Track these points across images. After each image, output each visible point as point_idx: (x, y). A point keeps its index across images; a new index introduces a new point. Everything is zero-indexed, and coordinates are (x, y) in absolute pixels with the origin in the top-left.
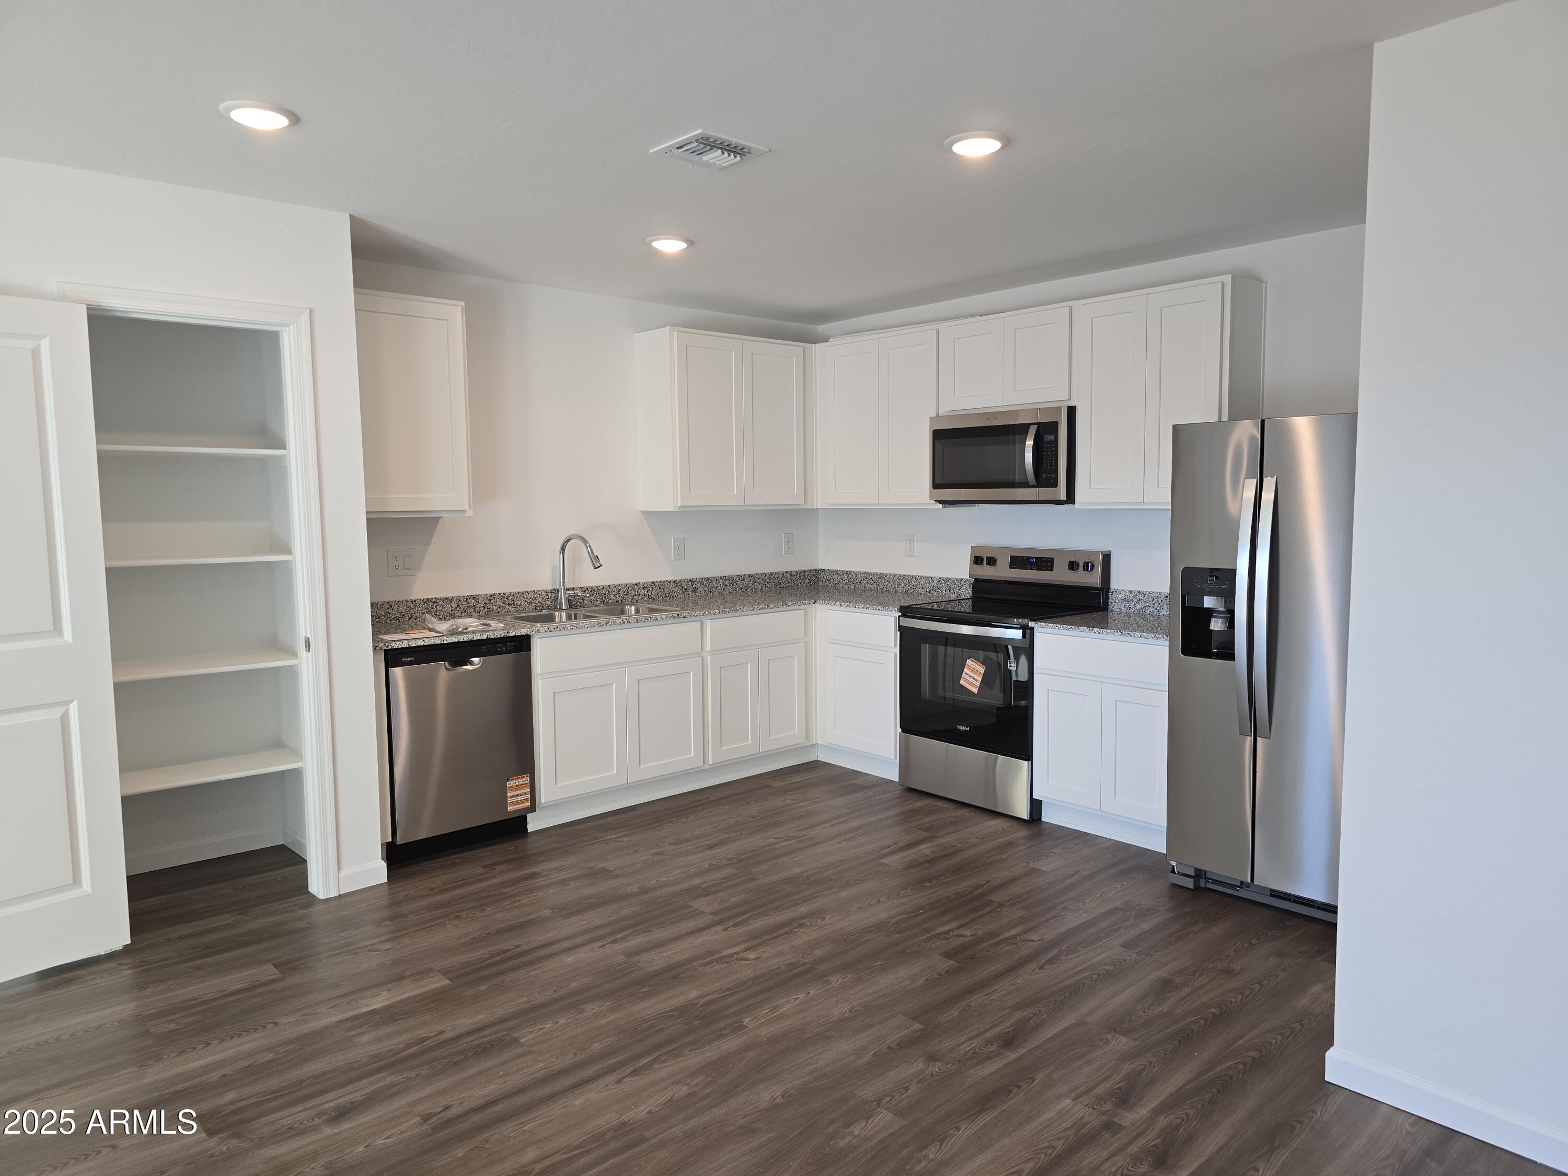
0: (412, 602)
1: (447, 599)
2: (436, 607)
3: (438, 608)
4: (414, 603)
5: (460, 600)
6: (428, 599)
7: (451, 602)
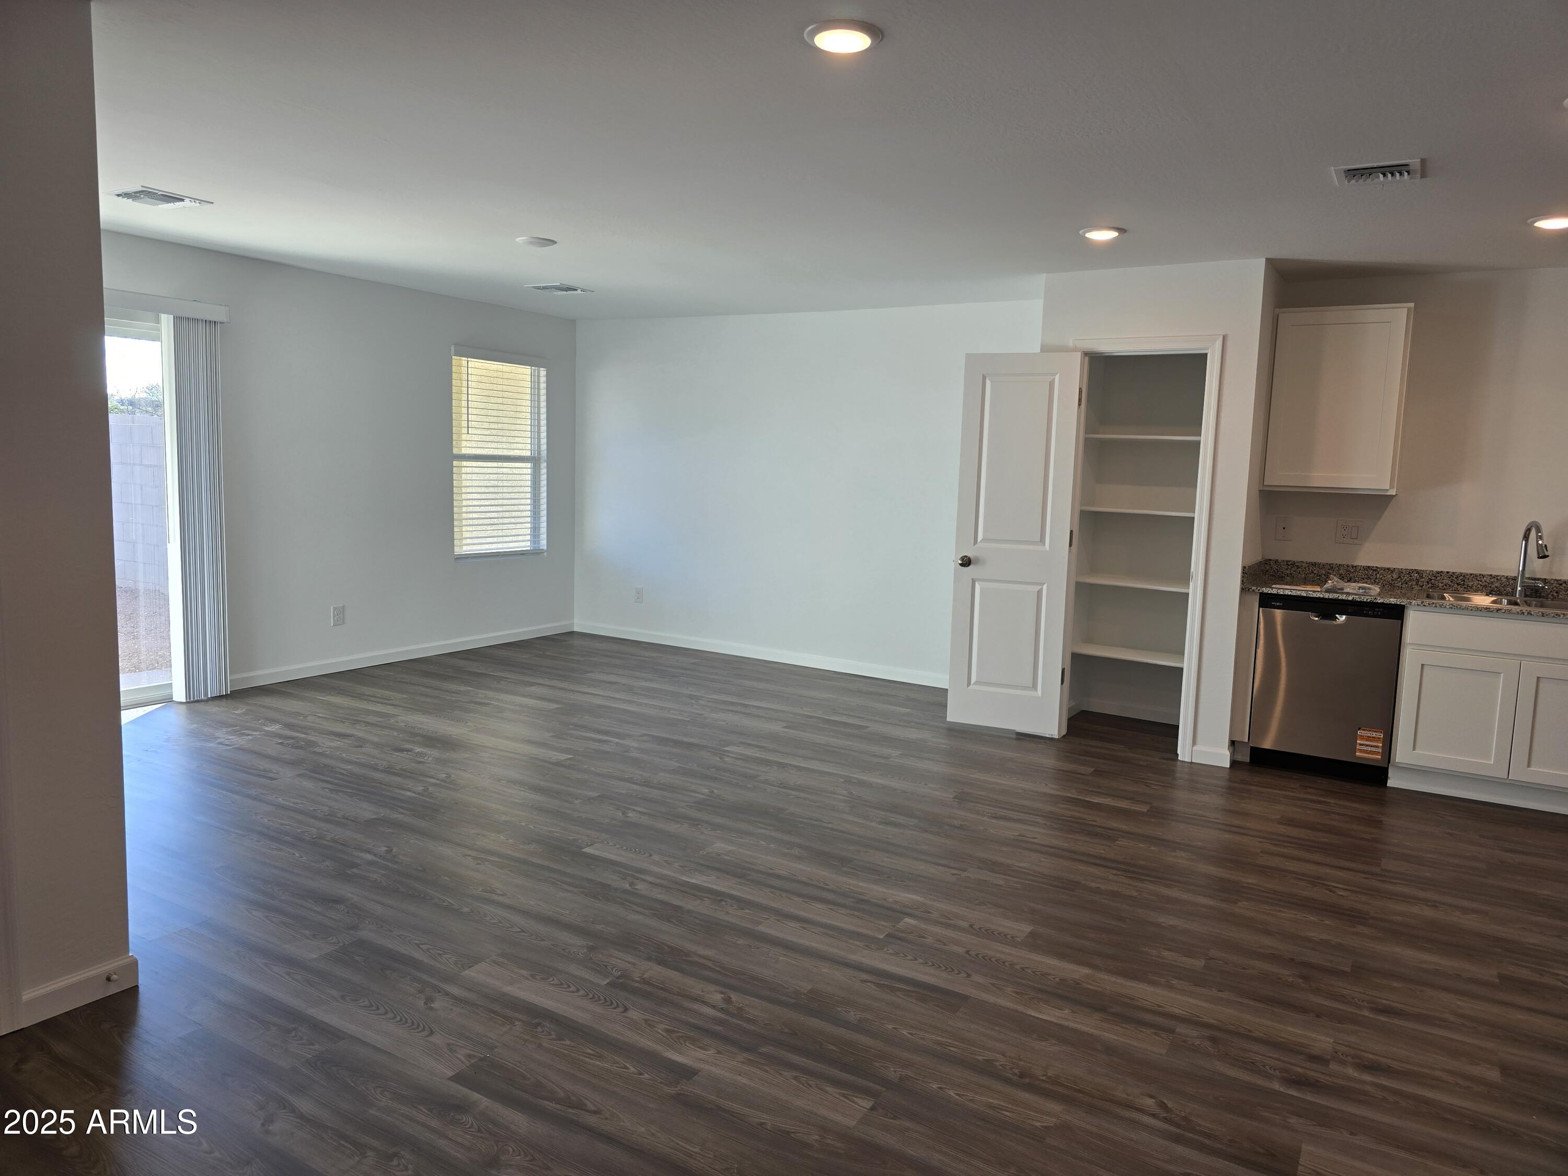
0: (1353, 567)
1: (1388, 569)
2: (1376, 575)
3: (1378, 576)
4: (1354, 568)
5: (1402, 573)
6: (1369, 567)
7: (1392, 572)
